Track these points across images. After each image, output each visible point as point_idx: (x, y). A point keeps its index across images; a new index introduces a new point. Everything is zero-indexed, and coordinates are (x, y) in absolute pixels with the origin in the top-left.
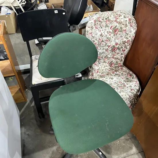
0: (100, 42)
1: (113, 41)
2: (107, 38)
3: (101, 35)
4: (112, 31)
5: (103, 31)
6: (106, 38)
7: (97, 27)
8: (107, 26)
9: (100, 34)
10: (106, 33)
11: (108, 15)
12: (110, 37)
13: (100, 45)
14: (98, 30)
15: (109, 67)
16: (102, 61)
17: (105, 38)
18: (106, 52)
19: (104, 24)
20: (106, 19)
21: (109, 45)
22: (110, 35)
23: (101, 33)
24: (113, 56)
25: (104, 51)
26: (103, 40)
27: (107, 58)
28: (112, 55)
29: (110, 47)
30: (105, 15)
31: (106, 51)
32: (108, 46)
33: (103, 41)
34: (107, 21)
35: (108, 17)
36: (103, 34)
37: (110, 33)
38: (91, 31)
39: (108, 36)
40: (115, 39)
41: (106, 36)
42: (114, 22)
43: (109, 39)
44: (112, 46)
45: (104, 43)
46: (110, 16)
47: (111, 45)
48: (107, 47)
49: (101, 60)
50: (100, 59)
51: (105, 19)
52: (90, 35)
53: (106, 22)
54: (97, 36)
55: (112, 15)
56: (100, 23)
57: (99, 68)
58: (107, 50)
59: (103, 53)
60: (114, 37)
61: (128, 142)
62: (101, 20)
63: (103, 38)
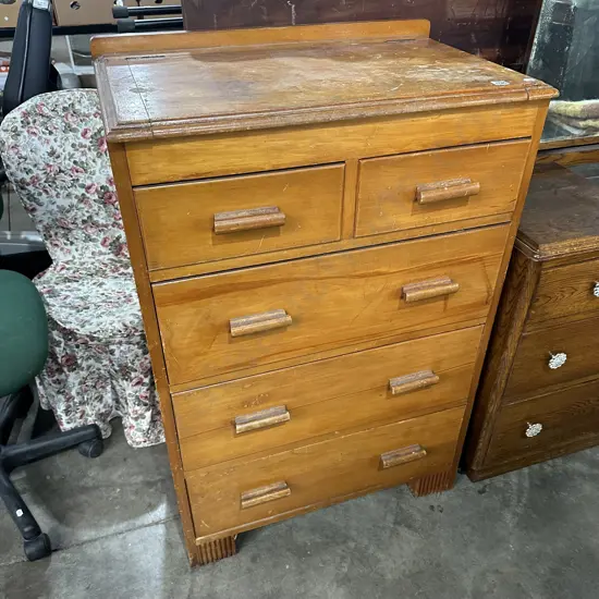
0: (52, 174)
1: (97, 173)
2: (75, 162)
3: (52, 154)
4: (88, 144)
5: (58, 143)
6: (72, 164)
7: (35, 130)
8: (68, 128)
9: (49, 150)
10: (69, 149)
11: (70, 99)
12: (84, 159)
13: (54, 182)
14: (40, 138)
15: (112, 256)
16: (79, 234)
17: (67, 162)
18: (82, 205)
19: (58, 122)
20: (65, 109)
21: (88, 183)
22: (84, 154)
23: (52, 148)
24: (113, 219)
25: (75, 201)
26: (63, 169)
27: (95, 224)
28: (109, 216)
29: (92, 190)
30: (61, 100)
31: (81, 201)
32: (83, 186)
33: (61, 171)
34: (69, 116)
35: (73, 104)
36: (59, 151)
37: (82, 149)
38: (11, 140)
39: (78, 156)
40: (102, 167)
41: (71, 156)
42: (92, 117)
43: (81, 167)
44: (98, 187)
45: (68, 179)
46: (79, 102)
47: (93, 185)
48: (83, 191)
49: (74, 232)
50: (70, 230)
51: (59, 109)
52: (11, 152)
53: (66, 116)
54: (37, 157)
55: (84, 100)
56: (45, 120)
57: (74, 257)
58: (83, 199)
59: (71, 206)
60: (99, 161)
61: (152, 490)
62: (46, 111)
63: (59, 161)
